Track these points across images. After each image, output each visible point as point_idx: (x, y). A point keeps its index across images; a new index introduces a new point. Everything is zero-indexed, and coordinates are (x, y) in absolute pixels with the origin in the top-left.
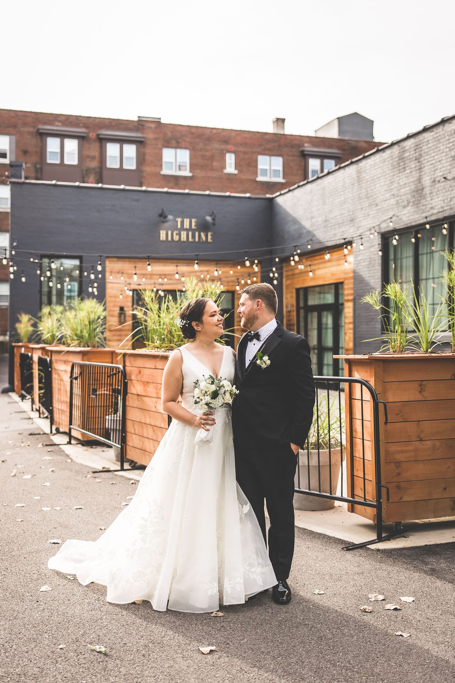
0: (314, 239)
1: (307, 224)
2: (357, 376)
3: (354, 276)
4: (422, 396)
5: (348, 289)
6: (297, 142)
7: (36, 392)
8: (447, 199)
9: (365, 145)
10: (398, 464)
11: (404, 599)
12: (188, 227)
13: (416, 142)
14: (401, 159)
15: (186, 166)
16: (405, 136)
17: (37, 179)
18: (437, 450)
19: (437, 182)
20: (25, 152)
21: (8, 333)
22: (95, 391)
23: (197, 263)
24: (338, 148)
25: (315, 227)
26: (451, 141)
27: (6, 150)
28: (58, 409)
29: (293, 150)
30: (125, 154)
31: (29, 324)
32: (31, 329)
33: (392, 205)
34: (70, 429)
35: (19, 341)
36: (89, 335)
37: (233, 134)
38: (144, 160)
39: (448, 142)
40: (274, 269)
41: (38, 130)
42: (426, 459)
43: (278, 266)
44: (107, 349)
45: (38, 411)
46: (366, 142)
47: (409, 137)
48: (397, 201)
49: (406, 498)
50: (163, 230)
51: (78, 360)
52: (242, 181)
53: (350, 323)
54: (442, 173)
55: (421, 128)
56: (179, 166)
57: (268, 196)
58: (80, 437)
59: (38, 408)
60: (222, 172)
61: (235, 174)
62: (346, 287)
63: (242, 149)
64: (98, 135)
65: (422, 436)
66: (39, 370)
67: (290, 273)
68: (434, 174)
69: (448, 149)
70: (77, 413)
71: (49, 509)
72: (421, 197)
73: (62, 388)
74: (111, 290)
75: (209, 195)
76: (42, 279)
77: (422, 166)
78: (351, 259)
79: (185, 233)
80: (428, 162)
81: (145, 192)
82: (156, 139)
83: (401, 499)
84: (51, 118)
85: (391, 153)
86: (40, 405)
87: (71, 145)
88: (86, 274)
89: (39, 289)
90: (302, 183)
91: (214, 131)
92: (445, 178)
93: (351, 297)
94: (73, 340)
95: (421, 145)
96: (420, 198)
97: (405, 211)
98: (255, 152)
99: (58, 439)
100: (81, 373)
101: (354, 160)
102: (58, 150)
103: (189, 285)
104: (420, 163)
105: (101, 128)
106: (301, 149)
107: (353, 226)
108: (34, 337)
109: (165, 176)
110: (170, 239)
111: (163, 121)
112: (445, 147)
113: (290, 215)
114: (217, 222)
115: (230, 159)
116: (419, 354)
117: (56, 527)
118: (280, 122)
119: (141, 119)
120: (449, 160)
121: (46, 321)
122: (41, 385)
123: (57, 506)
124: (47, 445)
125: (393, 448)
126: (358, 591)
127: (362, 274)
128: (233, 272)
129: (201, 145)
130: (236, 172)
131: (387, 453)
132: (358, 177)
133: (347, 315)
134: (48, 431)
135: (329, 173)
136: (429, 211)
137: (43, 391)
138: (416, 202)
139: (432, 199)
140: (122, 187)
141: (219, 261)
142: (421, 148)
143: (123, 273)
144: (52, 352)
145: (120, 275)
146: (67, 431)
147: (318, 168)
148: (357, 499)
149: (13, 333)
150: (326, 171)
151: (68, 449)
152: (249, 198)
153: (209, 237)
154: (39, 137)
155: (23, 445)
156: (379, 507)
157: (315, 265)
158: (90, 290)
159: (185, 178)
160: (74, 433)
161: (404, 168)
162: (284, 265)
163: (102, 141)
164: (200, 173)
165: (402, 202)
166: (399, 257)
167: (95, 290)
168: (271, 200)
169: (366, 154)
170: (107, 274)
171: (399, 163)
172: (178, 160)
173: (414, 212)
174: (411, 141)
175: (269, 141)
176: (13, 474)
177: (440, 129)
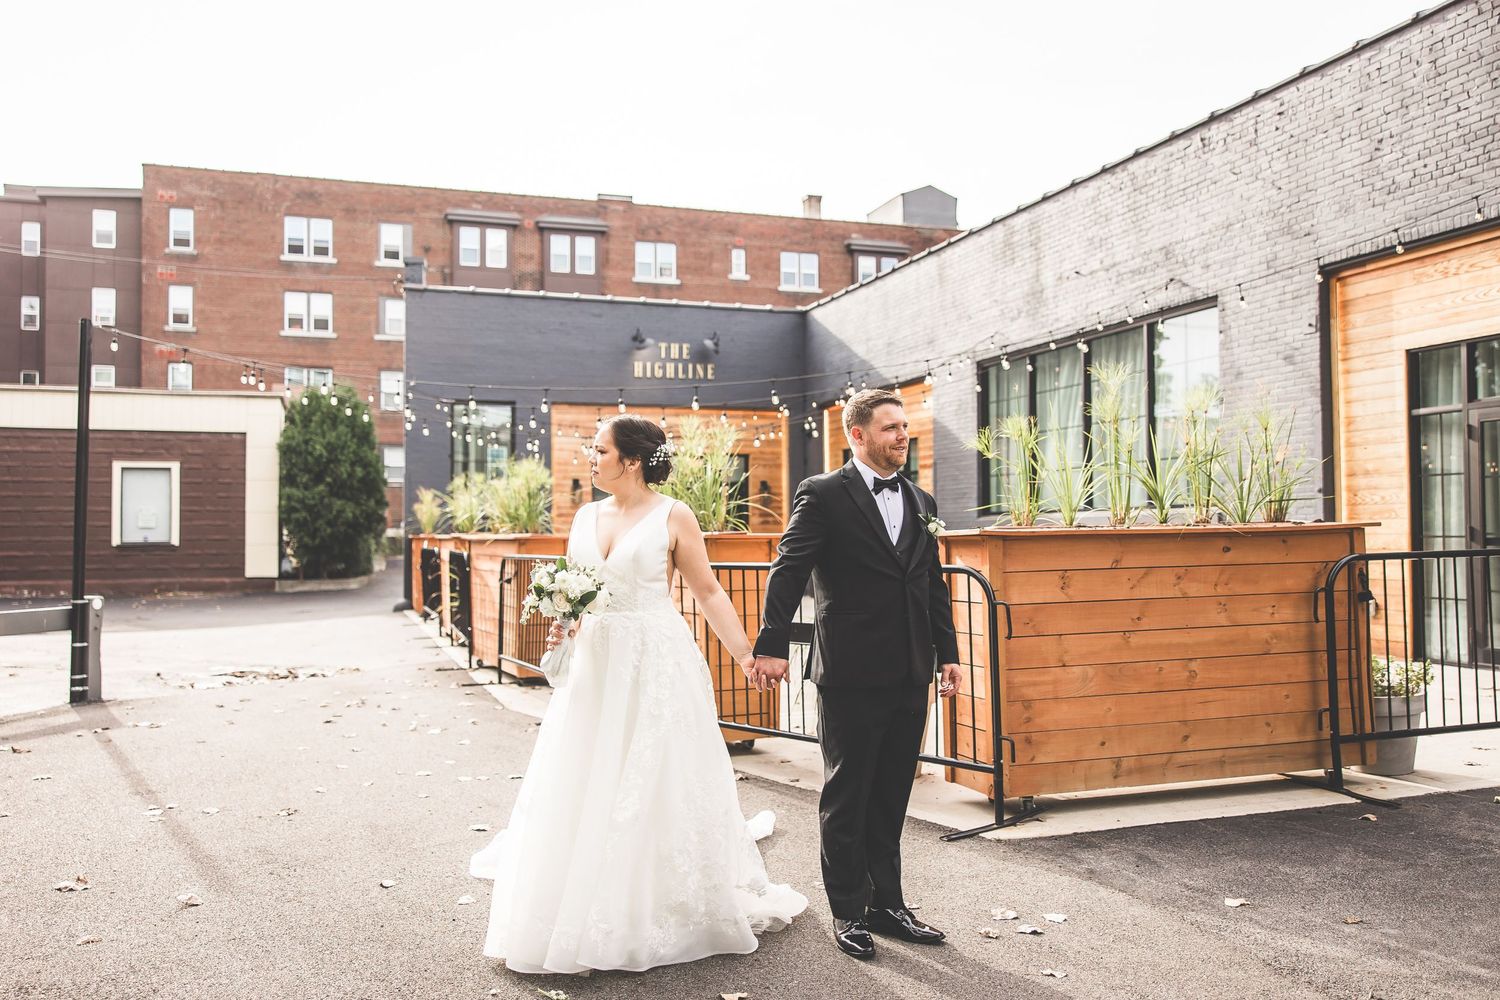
0: (871, 372)
1: (860, 350)
2: (958, 563)
3: (935, 428)
4: (1066, 594)
5: (925, 448)
6: (840, 232)
7: (447, 605)
8: (1081, 305)
10: (1027, 704)
11: (1049, 917)
12: (677, 357)
13: (1030, 219)
14: (1008, 245)
15: (670, 269)
16: (1014, 209)
17: (445, 283)
19: (1065, 280)
21: (403, 524)
24: (904, 239)
25: (872, 355)
26: (1087, 214)
27: (398, 247)
28: (481, 631)
29: (835, 243)
30: (578, 252)
32: (437, 512)
33: (995, 317)
34: (500, 661)
37: (742, 220)
38: (607, 260)
39: (1083, 216)
40: (809, 418)
41: (447, 216)
43: (817, 414)
44: (556, 535)
45: (451, 636)
46: (946, 231)
47: (1019, 211)
48: (1002, 310)
49: (1040, 759)
51: (510, 553)
52: (754, 289)
54: (1073, 266)
56: (661, 269)
57: (800, 308)
58: (515, 672)
59: (449, 633)
60: (726, 277)
61: (746, 282)
62: (923, 444)
63: (756, 243)
64: (537, 223)
65: (1066, 658)
66: (451, 571)
68: (1060, 267)
69: (1082, 228)
70: (510, 636)
71: (470, 779)
72: (1039, 303)
73: (487, 599)
74: (559, 453)
75: (709, 308)
76: (454, 434)
77: (1042, 255)
78: (931, 397)
79: (673, 365)
80: (1050, 248)
81: (610, 302)
82: (625, 228)
83: (1033, 760)
84: (466, 198)
85: (992, 236)
86: (453, 626)
87: (497, 239)
88: (521, 427)
89: (449, 452)
90: (852, 287)
91: (714, 216)
92: (1077, 273)
93: (930, 461)
94: (503, 522)
95: (1040, 223)
96: (1037, 306)
97: (1015, 325)
98: (777, 247)
99: (481, 676)
100: (516, 573)
101: (933, 249)
102: (477, 246)
104: (1038, 251)
105: (541, 212)
106: (847, 242)
107: (933, 350)
108: (440, 523)
109: (638, 284)
110: (649, 375)
111: (635, 201)
112: (1077, 224)
113: (835, 337)
114: (721, 348)
115: (738, 258)
117: (480, 806)
118: (813, 201)
119: (602, 197)
120: (1084, 244)
121: (461, 497)
122: (454, 595)
123: (481, 775)
124: (464, 685)
125: (1019, 678)
126: (973, 904)
127: (946, 424)
128: (748, 424)
129: (694, 237)
130: (747, 278)
131: (1011, 687)
132: (940, 275)
134: (467, 666)
135: (894, 270)
136: (1052, 325)
137: (456, 604)
138: (1031, 312)
139: (1057, 306)
140: (576, 295)
141: (723, 409)
142: (1039, 227)
143: (577, 427)
144: (470, 542)
145: (573, 430)
146: (496, 665)
147: (872, 269)
148: (961, 760)
149: (410, 519)
150: (885, 271)
151: (497, 691)
152: (770, 311)
153: (710, 372)
154: (447, 227)
155: (426, 685)
156: (997, 772)
158: (529, 446)
159: (670, 286)
160: (505, 667)
161: (1013, 259)
163: (544, 231)
164: (692, 280)
165: (1009, 312)
166: (1005, 397)
167: (536, 446)
168: (804, 314)
170: (554, 430)
171: (1004, 252)
172: (659, 260)
173: (1030, 326)
174: (1024, 216)
175: (796, 230)
176: (412, 727)
177: (1070, 195)
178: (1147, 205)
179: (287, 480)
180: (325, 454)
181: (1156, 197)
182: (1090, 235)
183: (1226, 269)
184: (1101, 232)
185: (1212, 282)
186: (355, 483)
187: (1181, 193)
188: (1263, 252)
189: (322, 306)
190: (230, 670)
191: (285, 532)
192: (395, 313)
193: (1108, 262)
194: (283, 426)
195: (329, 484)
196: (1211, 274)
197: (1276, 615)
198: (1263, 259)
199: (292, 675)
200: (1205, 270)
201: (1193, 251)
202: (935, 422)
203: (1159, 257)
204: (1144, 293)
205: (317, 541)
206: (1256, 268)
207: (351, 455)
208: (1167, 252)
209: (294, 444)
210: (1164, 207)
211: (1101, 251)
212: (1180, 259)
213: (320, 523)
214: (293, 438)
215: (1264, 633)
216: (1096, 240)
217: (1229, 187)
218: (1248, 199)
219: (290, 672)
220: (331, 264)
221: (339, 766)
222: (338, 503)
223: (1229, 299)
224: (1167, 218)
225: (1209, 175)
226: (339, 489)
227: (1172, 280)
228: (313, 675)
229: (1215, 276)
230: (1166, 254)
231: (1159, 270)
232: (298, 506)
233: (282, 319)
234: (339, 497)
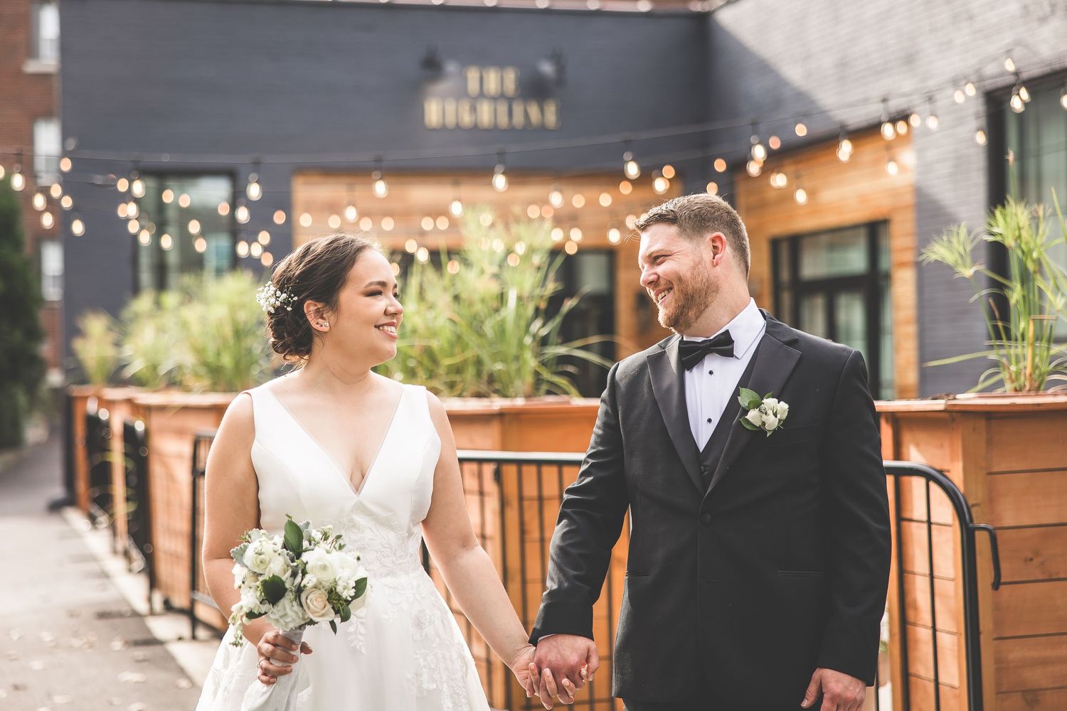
3: (917, 201)
7: (121, 507)
10: (1031, 696)
12: (496, 92)
28: (167, 552)
31: (106, 342)
32: (110, 352)
34: (193, 602)
35: (84, 382)
45: (125, 556)
50: (433, 99)
51: (209, 427)
62: (895, 230)
66: (126, 453)
73: (174, 499)
78: (906, 158)
79: (489, 105)
93: (909, 256)
99: (166, 627)
110: (450, 122)
114: (568, 75)
122: (131, 492)
124: (135, 643)
125: (1018, 653)
127: (937, 195)
131: (1000, 667)
133: (901, 301)
134: (146, 609)
137: (133, 507)
144: (147, 408)
146: (187, 606)
151: (186, 653)
160: (199, 611)
202: (918, 191)
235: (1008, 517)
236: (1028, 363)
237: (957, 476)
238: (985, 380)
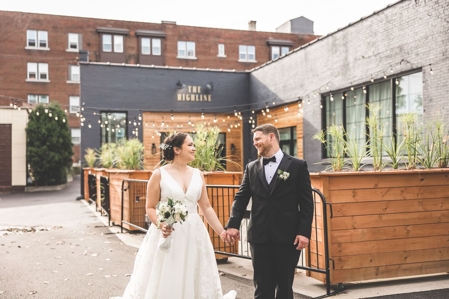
0: (277, 98)
1: (272, 89)
3: (303, 122)
4: (355, 199)
5: (300, 130)
6: (264, 36)
7: (99, 199)
8: (364, 71)
9: (308, 37)
10: (340, 244)
12: (195, 92)
13: (343, 35)
14: (334, 45)
15: (193, 53)
16: (336, 30)
17: (97, 61)
18: (366, 235)
19: (358, 60)
20: (89, 45)
21: (80, 161)
22: (138, 198)
23: (203, 115)
24: (291, 39)
25: (277, 91)
26: (367, 32)
27: (76, 43)
28: (114, 210)
29: (262, 41)
30: (154, 46)
31: (94, 155)
32: (95, 158)
33: (328, 75)
34: (122, 223)
35: (87, 166)
36: (134, 162)
37: (224, 32)
38: (166, 49)
39: (365, 33)
40: (251, 118)
41: (97, 30)
42: (358, 241)
43: (254, 116)
44: (145, 171)
45: (101, 211)
46: (309, 35)
47: (339, 31)
48: (331, 72)
49: (345, 267)
50: (179, 93)
51: (127, 178)
52: (229, 62)
53: (301, 152)
54: (361, 54)
55: (347, 25)
56: (189, 53)
57: (247, 71)
58: (128, 228)
60: (216, 56)
61: (224, 58)
62: (298, 129)
63: (229, 41)
64: (136, 33)
65: (356, 226)
66: (101, 185)
67: (261, 121)
68: (356, 55)
69: (365, 38)
70: (126, 213)
71: (109, 276)
72: (347, 69)
73: (117, 197)
74: (146, 132)
75: (209, 71)
76: (102, 126)
77: (348, 49)
78: (301, 111)
79: (194, 95)
80: (352, 46)
81: (168, 69)
82: (173, 35)
83: (342, 267)
84: (105, 23)
85: (327, 41)
86: (102, 208)
87: (119, 40)
88: (130, 122)
89: (99, 132)
90: (268, 62)
91: (211, 30)
92: (363, 57)
93: (302, 136)
94: (123, 165)
95: (347, 36)
96: (346, 71)
97: (337, 79)
98: (237, 43)
99: (114, 230)
100: (129, 187)
101: (303, 46)
102: (110, 43)
103: (198, 128)
105: (137, 29)
106: (267, 41)
107: (302, 89)
108: (97, 163)
109: (180, 59)
110: (184, 99)
111: (177, 24)
112: (363, 36)
113: (261, 83)
114: (214, 88)
115: (221, 48)
116: (352, 171)
117: (114, 288)
118: (253, 23)
119: (163, 22)
120: (366, 45)
121: (105, 153)
122: (103, 195)
123: (114, 275)
124: (107, 234)
125: (336, 234)
127: (308, 120)
128: (225, 121)
129: (202, 39)
130: (225, 56)
131: (332, 237)
132: (306, 57)
133: (299, 147)
134: (107, 225)
135: (286, 55)
136: (352, 79)
137: (103, 199)
138: (344, 73)
139: (354, 71)
140: (153, 66)
141: (216, 113)
142: (347, 38)
143: (154, 122)
144: (109, 173)
145: (152, 123)
146: (120, 224)
147: (278, 53)
148: (313, 268)
149: (83, 161)
150: (283, 55)
151: (121, 236)
152: (235, 73)
153: (209, 98)
154: (97, 35)
155: (91, 234)
156: (327, 273)
157: (278, 115)
158: (134, 132)
159: (193, 60)
160: (124, 226)
161: (336, 51)
162: (258, 115)
163: (139, 37)
164: (202, 57)
165: (334, 73)
166: (333, 109)
167: (137, 133)
168: (249, 74)
169: (311, 42)
170: (144, 123)
171: (332, 48)
172: (188, 49)
173: (343, 79)
174: (341, 33)
175: (246, 36)
176: (85, 254)
177: (360, 24)
178: (392, 28)
179: (29, 144)
180: (46, 133)
181: (396, 25)
182: (368, 41)
183: (426, 56)
184: (373, 40)
185: (420, 61)
186: (59, 145)
187: (407, 23)
188: (441, 49)
189: (44, 68)
190: (6, 228)
191: (29, 166)
192: (75, 71)
193: (376, 52)
194: (28, 121)
195: (48, 146)
196: (419, 58)
197: (443, 207)
198: (441, 52)
199: (33, 230)
200: (417, 56)
201: (412, 48)
202: (304, 119)
203: (398, 50)
204: (391, 66)
205: (43, 170)
206: (438, 55)
207: (58, 134)
208: (401, 48)
209: (33, 128)
210: (400, 29)
211: (373, 48)
212: (406, 51)
213: (44, 162)
214: (32, 126)
215: (438, 214)
216: (371, 43)
217: (427, 21)
218: (435, 26)
219: (32, 229)
220: (47, 51)
221: (54, 271)
222: (52, 154)
223: (427, 69)
224: (401, 34)
225: (419, 16)
226: (52, 148)
227: (403, 60)
228: (42, 230)
229: (421, 59)
230: (401, 49)
231: (397, 56)
232: (35, 155)
233: (26, 75)
234: (52, 151)
235: (334, 201)
236: (338, 164)
237: (322, 191)
238: (327, 168)
